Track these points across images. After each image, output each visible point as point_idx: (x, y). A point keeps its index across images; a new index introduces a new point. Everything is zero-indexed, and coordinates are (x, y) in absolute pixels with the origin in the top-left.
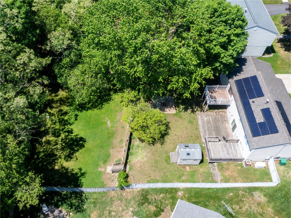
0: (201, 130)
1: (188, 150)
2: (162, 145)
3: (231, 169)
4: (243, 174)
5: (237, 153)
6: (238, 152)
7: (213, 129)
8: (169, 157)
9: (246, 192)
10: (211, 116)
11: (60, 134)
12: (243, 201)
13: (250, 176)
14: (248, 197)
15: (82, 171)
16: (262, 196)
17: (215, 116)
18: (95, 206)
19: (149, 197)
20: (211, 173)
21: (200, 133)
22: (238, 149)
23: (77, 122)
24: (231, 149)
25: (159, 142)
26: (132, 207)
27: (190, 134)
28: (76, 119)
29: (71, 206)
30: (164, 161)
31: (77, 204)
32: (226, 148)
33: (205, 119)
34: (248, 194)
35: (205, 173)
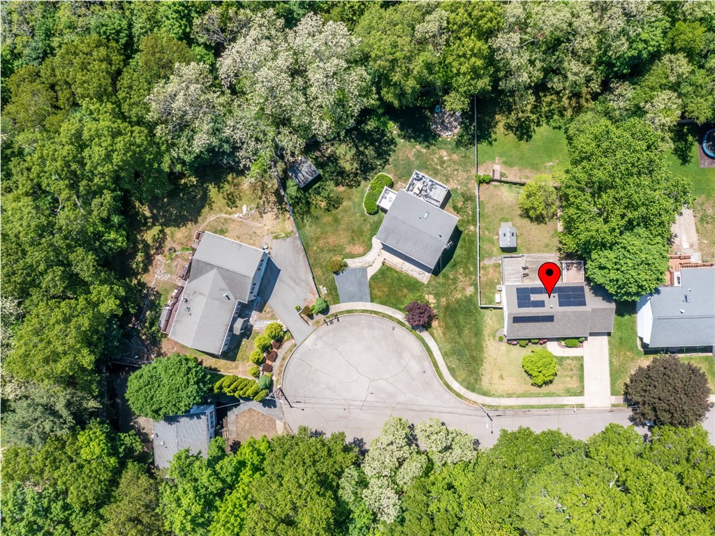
2: (520, 215)
3: (495, 274)
4: (489, 283)
8: (507, 221)
11: (536, 114)
12: (466, 277)
13: (488, 288)
14: (469, 282)
15: (493, 142)
16: (470, 293)
18: (462, 157)
19: (469, 202)
20: (492, 257)
21: (533, 253)
23: (551, 128)
25: (523, 213)
26: (461, 188)
28: (554, 128)
29: (462, 136)
30: (503, 216)
31: (463, 141)
34: (472, 283)
35: (492, 252)
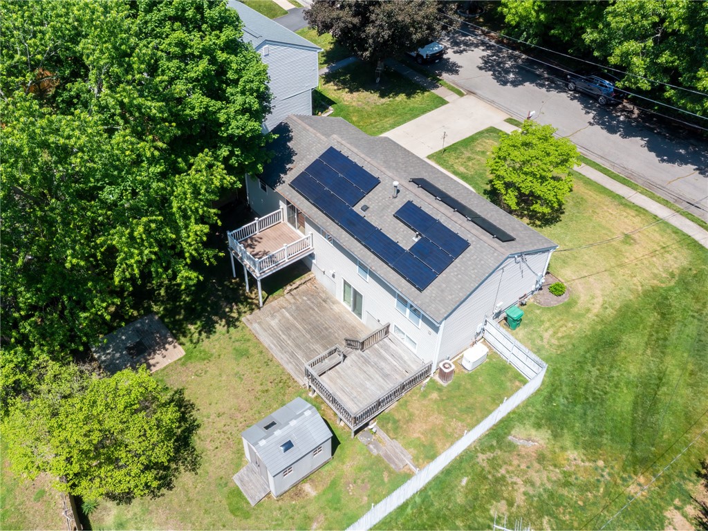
0: (280, 357)
1: (279, 434)
2: (194, 470)
3: (417, 412)
4: (455, 406)
5: (405, 362)
6: (406, 358)
7: (308, 336)
8: (237, 493)
9: (491, 448)
10: (285, 308)
12: (503, 478)
13: (471, 401)
14: (507, 460)
16: (533, 432)
17: (294, 303)
20: (378, 460)
21: (284, 369)
22: (400, 351)
24: (385, 359)
25: (182, 468)
27: (260, 388)
30: (229, 516)
32: (372, 366)
33: (274, 323)
34: (500, 448)
35: (361, 469)
